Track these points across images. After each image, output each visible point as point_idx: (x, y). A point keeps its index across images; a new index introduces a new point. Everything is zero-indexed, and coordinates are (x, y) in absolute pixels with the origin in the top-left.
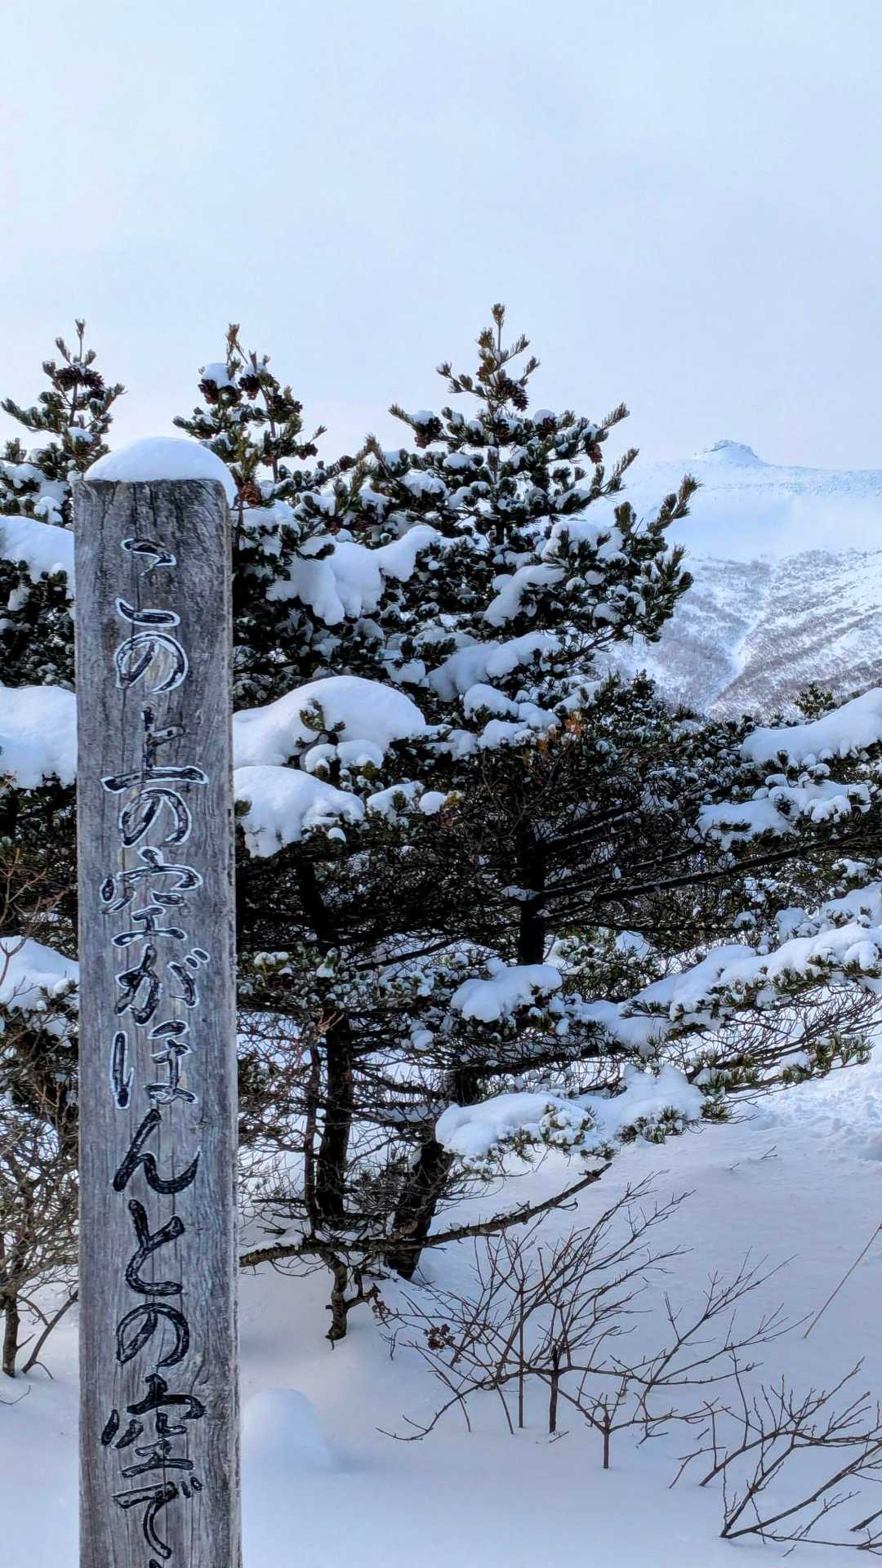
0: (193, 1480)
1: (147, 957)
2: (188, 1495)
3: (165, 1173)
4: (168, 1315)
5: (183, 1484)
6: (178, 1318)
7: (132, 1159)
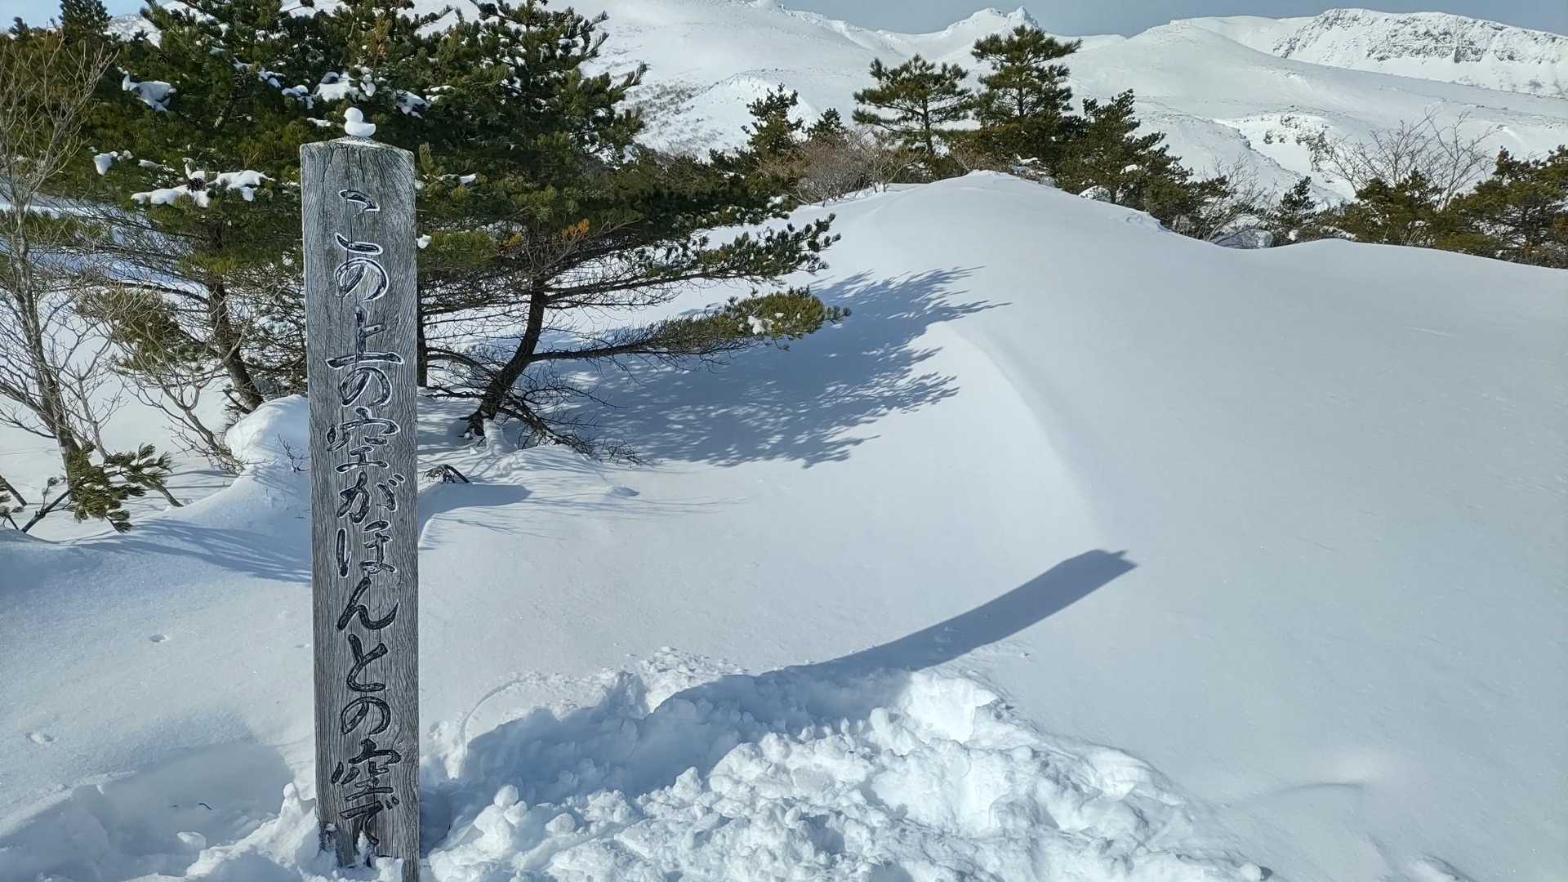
0: (393, 799)
1: (360, 480)
2: (389, 807)
3: (373, 617)
4: (377, 704)
5: (387, 801)
6: (382, 705)
7: (351, 609)
